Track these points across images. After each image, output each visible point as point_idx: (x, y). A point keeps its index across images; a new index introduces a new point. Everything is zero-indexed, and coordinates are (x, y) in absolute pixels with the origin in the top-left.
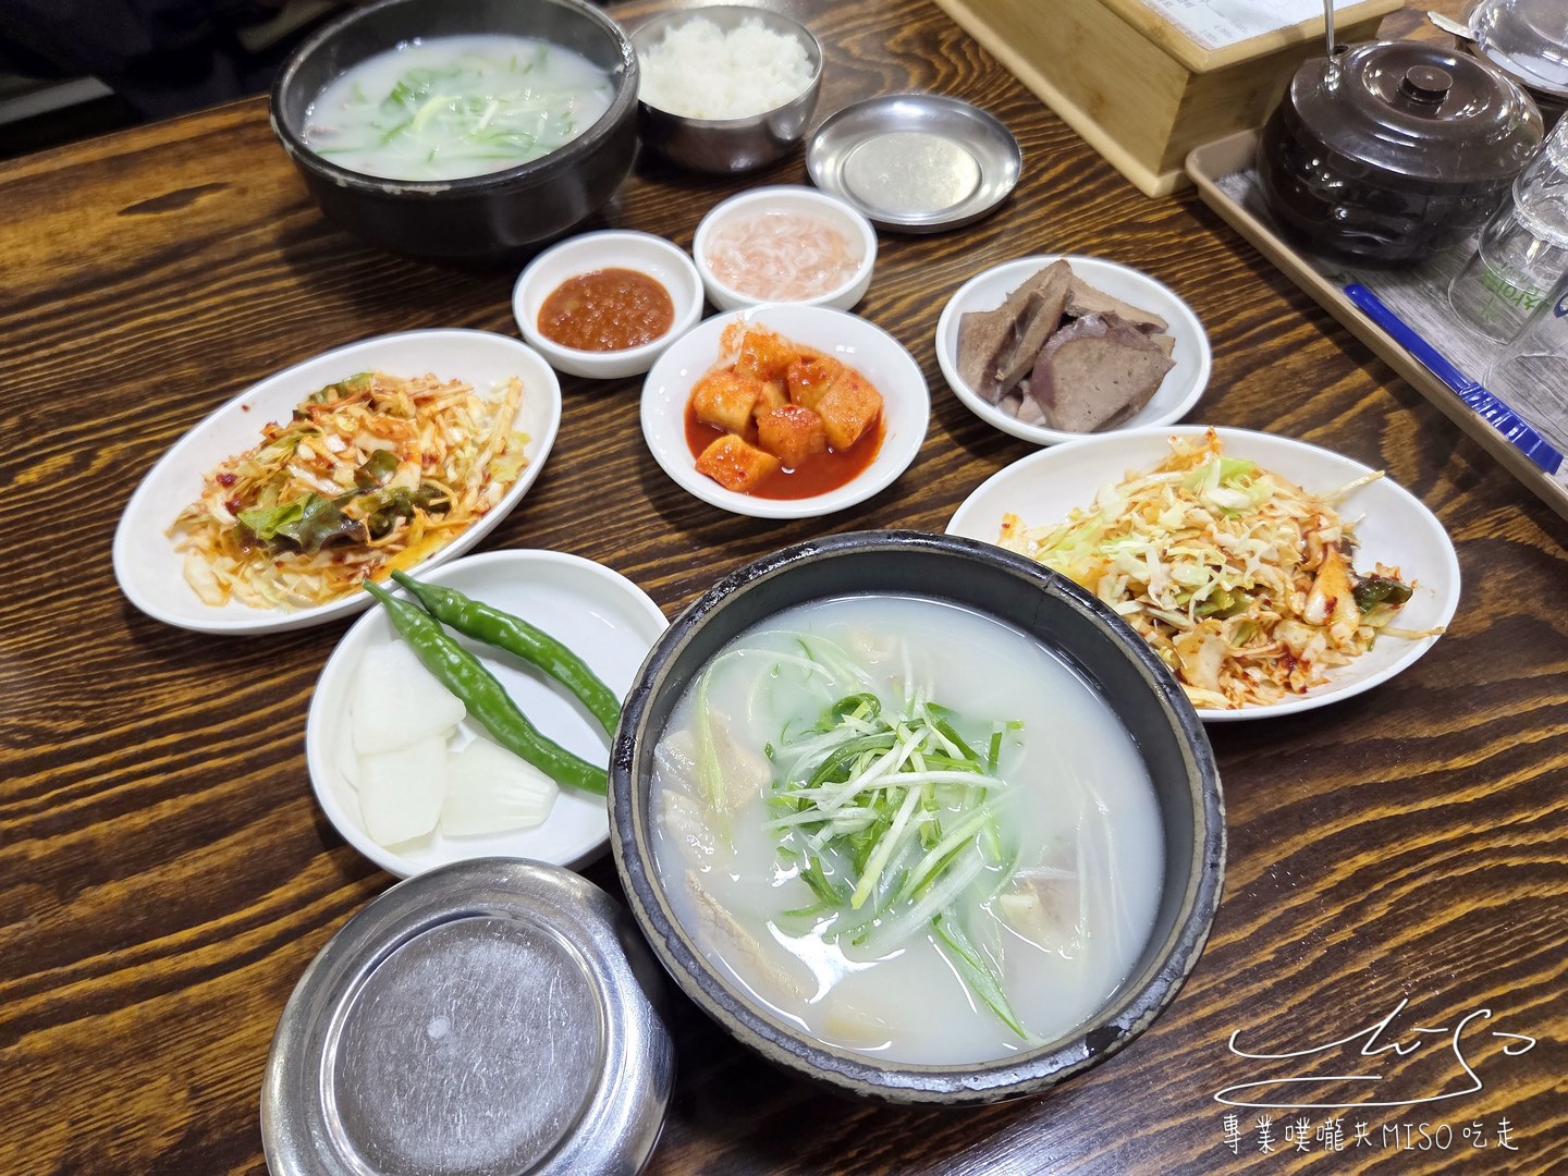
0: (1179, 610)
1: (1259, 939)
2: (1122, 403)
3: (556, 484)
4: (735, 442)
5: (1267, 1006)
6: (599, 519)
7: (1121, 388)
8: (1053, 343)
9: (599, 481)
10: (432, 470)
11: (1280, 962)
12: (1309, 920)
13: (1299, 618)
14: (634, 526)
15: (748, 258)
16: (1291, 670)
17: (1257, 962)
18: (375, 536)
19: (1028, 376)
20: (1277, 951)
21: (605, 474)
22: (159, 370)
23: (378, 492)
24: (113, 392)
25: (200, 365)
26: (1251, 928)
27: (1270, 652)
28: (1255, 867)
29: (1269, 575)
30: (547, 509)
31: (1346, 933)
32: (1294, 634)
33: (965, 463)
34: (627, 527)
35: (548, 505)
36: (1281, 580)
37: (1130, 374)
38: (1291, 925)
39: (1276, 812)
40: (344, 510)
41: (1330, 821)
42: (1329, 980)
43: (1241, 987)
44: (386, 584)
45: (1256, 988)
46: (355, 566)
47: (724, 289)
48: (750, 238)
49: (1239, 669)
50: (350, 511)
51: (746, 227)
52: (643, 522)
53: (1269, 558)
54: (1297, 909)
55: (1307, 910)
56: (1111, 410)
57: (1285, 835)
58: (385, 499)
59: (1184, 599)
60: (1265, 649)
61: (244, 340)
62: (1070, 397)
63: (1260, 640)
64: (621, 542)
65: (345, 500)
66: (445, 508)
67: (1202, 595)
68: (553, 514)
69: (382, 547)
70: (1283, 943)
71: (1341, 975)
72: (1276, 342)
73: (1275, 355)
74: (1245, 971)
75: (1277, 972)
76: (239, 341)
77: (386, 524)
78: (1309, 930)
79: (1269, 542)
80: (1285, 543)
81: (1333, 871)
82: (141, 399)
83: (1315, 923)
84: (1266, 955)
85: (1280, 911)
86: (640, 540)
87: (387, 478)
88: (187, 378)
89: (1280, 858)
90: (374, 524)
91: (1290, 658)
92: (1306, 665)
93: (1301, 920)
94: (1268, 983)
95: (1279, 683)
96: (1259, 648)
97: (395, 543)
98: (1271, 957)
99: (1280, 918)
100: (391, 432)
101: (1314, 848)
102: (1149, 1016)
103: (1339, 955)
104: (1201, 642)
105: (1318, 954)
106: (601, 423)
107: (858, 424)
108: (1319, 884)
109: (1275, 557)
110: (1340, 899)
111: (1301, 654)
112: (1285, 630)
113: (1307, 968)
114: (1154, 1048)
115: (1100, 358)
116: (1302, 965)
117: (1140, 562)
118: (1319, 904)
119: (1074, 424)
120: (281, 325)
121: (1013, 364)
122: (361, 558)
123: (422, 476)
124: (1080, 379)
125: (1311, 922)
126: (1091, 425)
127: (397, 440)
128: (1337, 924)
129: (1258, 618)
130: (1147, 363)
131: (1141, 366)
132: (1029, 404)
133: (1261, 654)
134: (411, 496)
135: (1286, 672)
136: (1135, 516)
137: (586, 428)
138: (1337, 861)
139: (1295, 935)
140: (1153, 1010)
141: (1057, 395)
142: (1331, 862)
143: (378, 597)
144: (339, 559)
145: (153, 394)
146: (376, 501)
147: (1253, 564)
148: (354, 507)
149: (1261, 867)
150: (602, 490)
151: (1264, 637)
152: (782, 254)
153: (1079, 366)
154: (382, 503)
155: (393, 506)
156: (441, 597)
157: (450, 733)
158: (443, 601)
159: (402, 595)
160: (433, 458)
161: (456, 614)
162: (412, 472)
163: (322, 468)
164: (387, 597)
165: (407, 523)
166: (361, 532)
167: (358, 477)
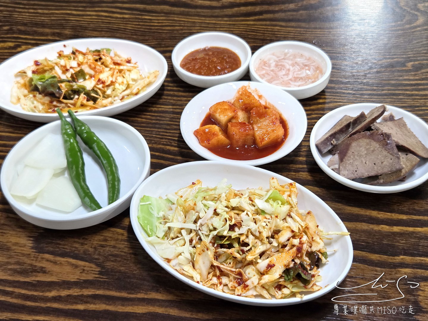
2: (373, 174)
3: (148, 114)
6: (152, 131)
7: (375, 167)
9: (163, 119)
10: (100, 86)
14: (162, 139)
15: (277, 66)
18: (65, 98)
21: (167, 117)
22: (59, 28)
23: (74, 83)
24: (41, 30)
25: (72, 32)
30: (137, 120)
33: (304, 172)
34: (159, 138)
35: (139, 119)
37: (382, 163)
40: (59, 85)
44: (66, 114)
46: (55, 106)
47: (253, 73)
48: (284, 59)
50: (61, 86)
51: (286, 54)
52: (166, 139)
56: (366, 175)
58: (75, 87)
61: (91, 29)
62: (351, 161)
64: (153, 142)
65: (62, 81)
66: (95, 100)
68: (138, 123)
69: (66, 104)
76: (90, 29)
77: (72, 96)
82: (47, 35)
86: (159, 144)
87: (81, 80)
88: (65, 34)
90: (67, 94)
97: (72, 104)
100: (95, 68)
106: (181, 100)
111: (246, 281)
115: (373, 151)
119: (346, 173)
120: (107, 29)
122: (58, 105)
123: (95, 86)
124: (360, 156)
126: (353, 176)
127: (96, 72)
130: (391, 161)
134: (86, 91)
137: (174, 100)
141: (346, 158)
143: (61, 117)
144: (51, 102)
145: (51, 35)
146: (72, 86)
148: (63, 85)
150: (162, 122)
152: (291, 68)
153: (363, 150)
154: (74, 88)
155: (77, 90)
156: (80, 124)
157: (59, 171)
158: (81, 127)
159: (69, 120)
160: (103, 83)
161: (83, 133)
162: (91, 82)
163: (64, 69)
164: (64, 119)
165: (78, 99)
166: (60, 94)
167: (72, 76)
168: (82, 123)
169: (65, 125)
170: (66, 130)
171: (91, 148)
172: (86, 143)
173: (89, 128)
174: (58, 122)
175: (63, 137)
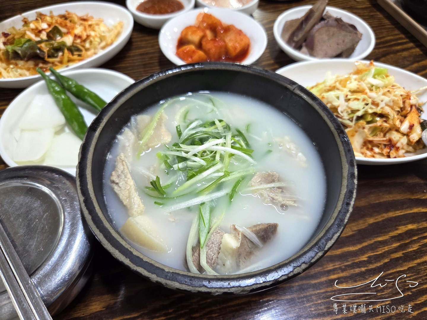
0: (349, 119)
1: (362, 251)
4: (192, 47)
5: (361, 278)
8: (317, 27)
10: (78, 41)
11: (370, 261)
12: (384, 247)
13: (398, 130)
16: (391, 150)
17: (360, 260)
18: (49, 57)
19: (305, 41)
20: (369, 257)
23: (53, 42)
26: (359, 247)
27: (383, 141)
28: (364, 223)
29: (388, 110)
31: (399, 254)
32: (395, 136)
36: (392, 114)
37: (343, 41)
38: (377, 248)
39: (376, 204)
40: (39, 46)
41: (399, 210)
42: (389, 272)
43: (351, 269)
44: (48, 73)
45: (357, 270)
49: (370, 146)
50: (41, 46)
53: (389, 104)
54: (380, 242)
55: (384, 243)
57: (379, 213)
58: (56, 45)
59: (351, 116)
60: (382, 139)
63: (380, 135)
65: (40, 42)
67: (359, 114)
70: (372, 254)
71: (395, 270)
72: (399, 48)
73: (398, 51)
74: (354, 263)
75: (368, 265)
78: (384, 251)
79: (389, 97)
80: (396, 98)
81: (397, 229)
83: (386, 249)
84: (364, 258)
85: (372, 241)
87: (58, 38)
89: (375, 221)
91: (391, 145)
92: (398, 149)
93: (381, 246)
94: (363, 269)
95: (385, 154)
96: (379, 138)
97: (57, 61)
98: (366, 259)
99: (372, 244)
101: (390, 220)
102: (304, 266)
103: (396, 262)
104: (356, 132)
105: (386, 260)
107: (239, 48)
108: (390, 233)
109: (391, 104)
110: (399, 240)
111: (396, 144)
112: (391, 134)
113: (381, 265)
114: (309, 288)
115: (333, 35)
116: (378, 264)
117: (336, 99)
118: (389, 241)
119: (320, 57)
121: (300, 35)
122: (45, 66)
123: (73, 42)
124: (324, 42)
125: (385, 248)
127: (68, 29)
128: (396, 250)
129: (380, 126)
131: (348, 39)
132: (304, 49)
133: (380, 141)
135: (388, 150)
136: (338, 85)
138: (399, 225)
139: (377, 252)
140: (306, 264)
141: (315, 46)
142: (397, 226)
143: (43, 77)
144: (36, 65)
146: (52, 44)
147: (382, 105)
148: (43, 45)
149: (367, 224)
151: (382, 134)
153: (325, 37)
154: (54, 46)
155: (59, 48)
156: (67, 80)
157: (58, 129)
158: (67, 82)
159: (53, 78)
160: (80, 37)
161: (72, 88)
162: (69, 39)
163: (36, 31)
164: (47, 78)
165: (63, 55)
166: (44, 55)
167: (48, 35)
168: (67, 79)
169: (51, 83)
170: (53, 88)
171: (84, 100)
172: (77, 96)
173: (76, 82)
174: (42, 82)
175: (53, 96)
